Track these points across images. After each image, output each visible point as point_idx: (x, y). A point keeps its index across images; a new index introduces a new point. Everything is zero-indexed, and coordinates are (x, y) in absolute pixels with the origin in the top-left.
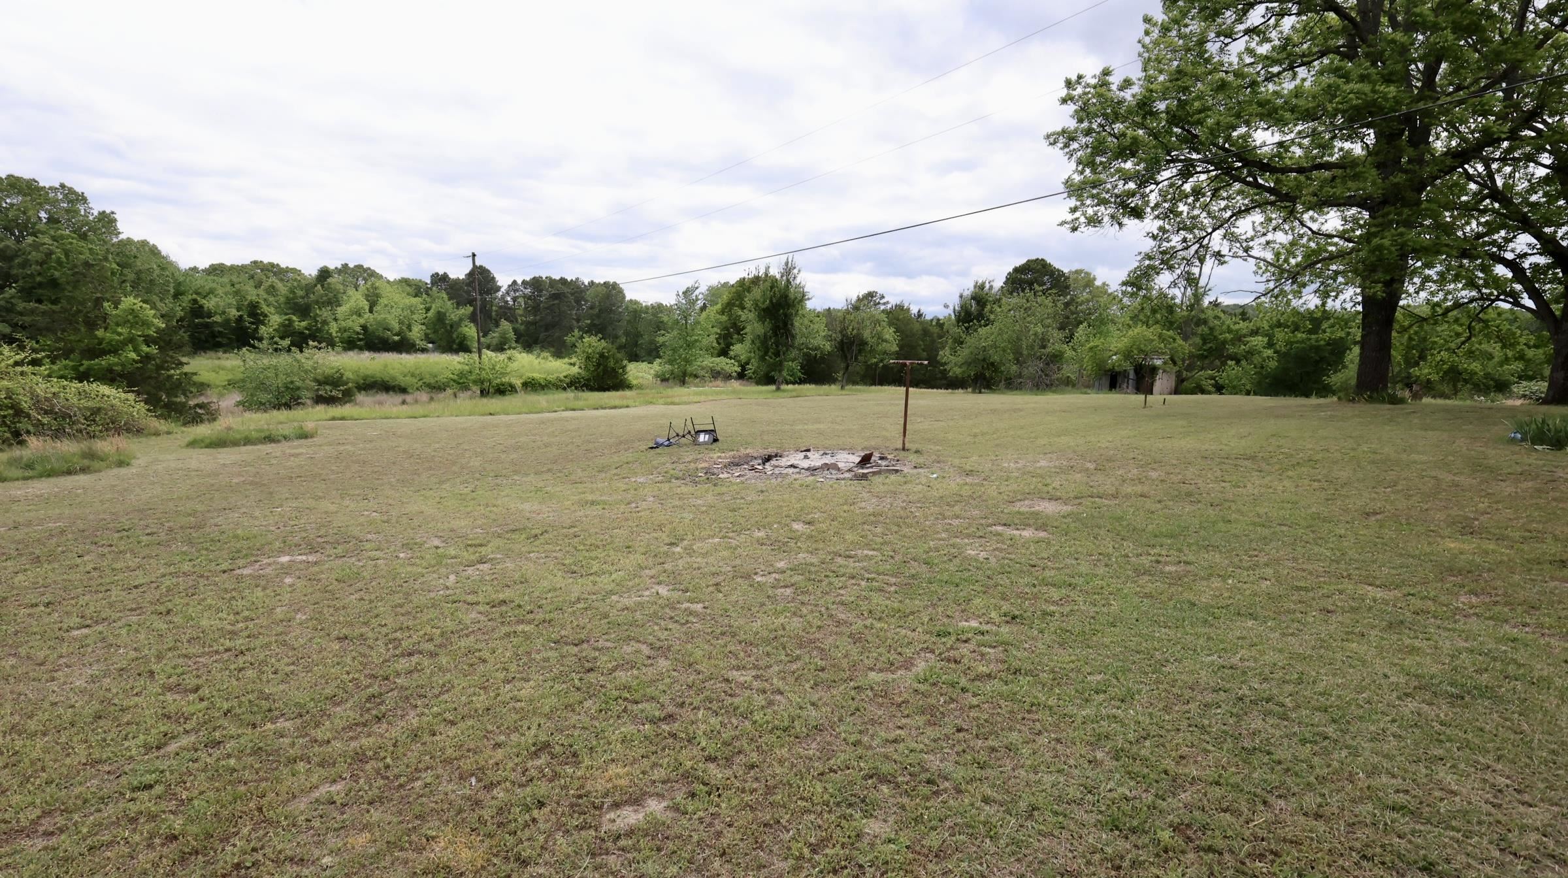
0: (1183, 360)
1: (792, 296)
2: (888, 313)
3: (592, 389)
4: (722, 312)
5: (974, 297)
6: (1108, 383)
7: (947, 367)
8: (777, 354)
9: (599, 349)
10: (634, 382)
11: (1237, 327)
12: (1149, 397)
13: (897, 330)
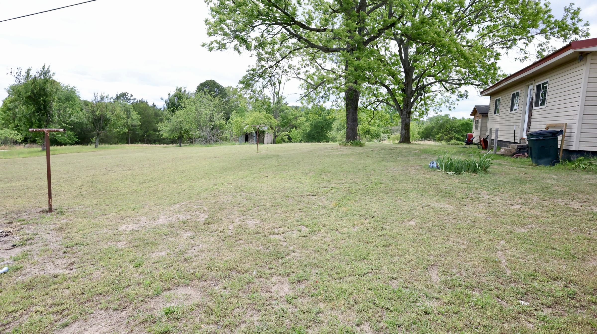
0: (276, 128)
2: (134, 105)
5: (176, 95)
6: (244, 139)
7: (161, 133)
11: (295, 113)
12: (261, 146)
13: (139, 113)
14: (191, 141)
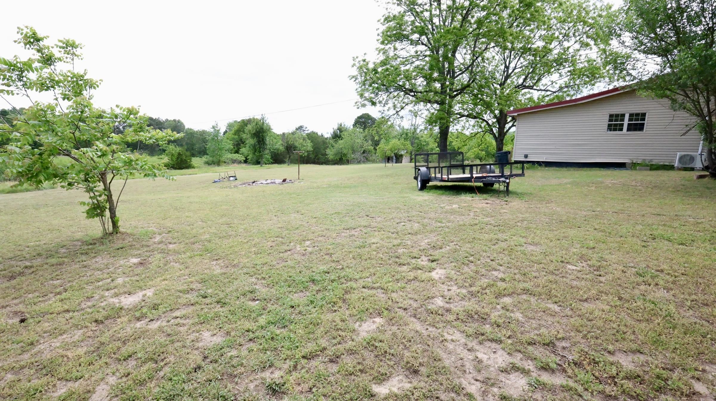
0: (412, 152)
1: (265, 128)
2: (308, 135)
3: (175, 169)
4: (235, 134)
5: (338, 129)
6: (386, 160)
7: (328, 156)
8: (260, 152)
9: (177, 151)
10: (196, 165)
12: (399, 165)
13: (312, 142)
14: (348, 162)
